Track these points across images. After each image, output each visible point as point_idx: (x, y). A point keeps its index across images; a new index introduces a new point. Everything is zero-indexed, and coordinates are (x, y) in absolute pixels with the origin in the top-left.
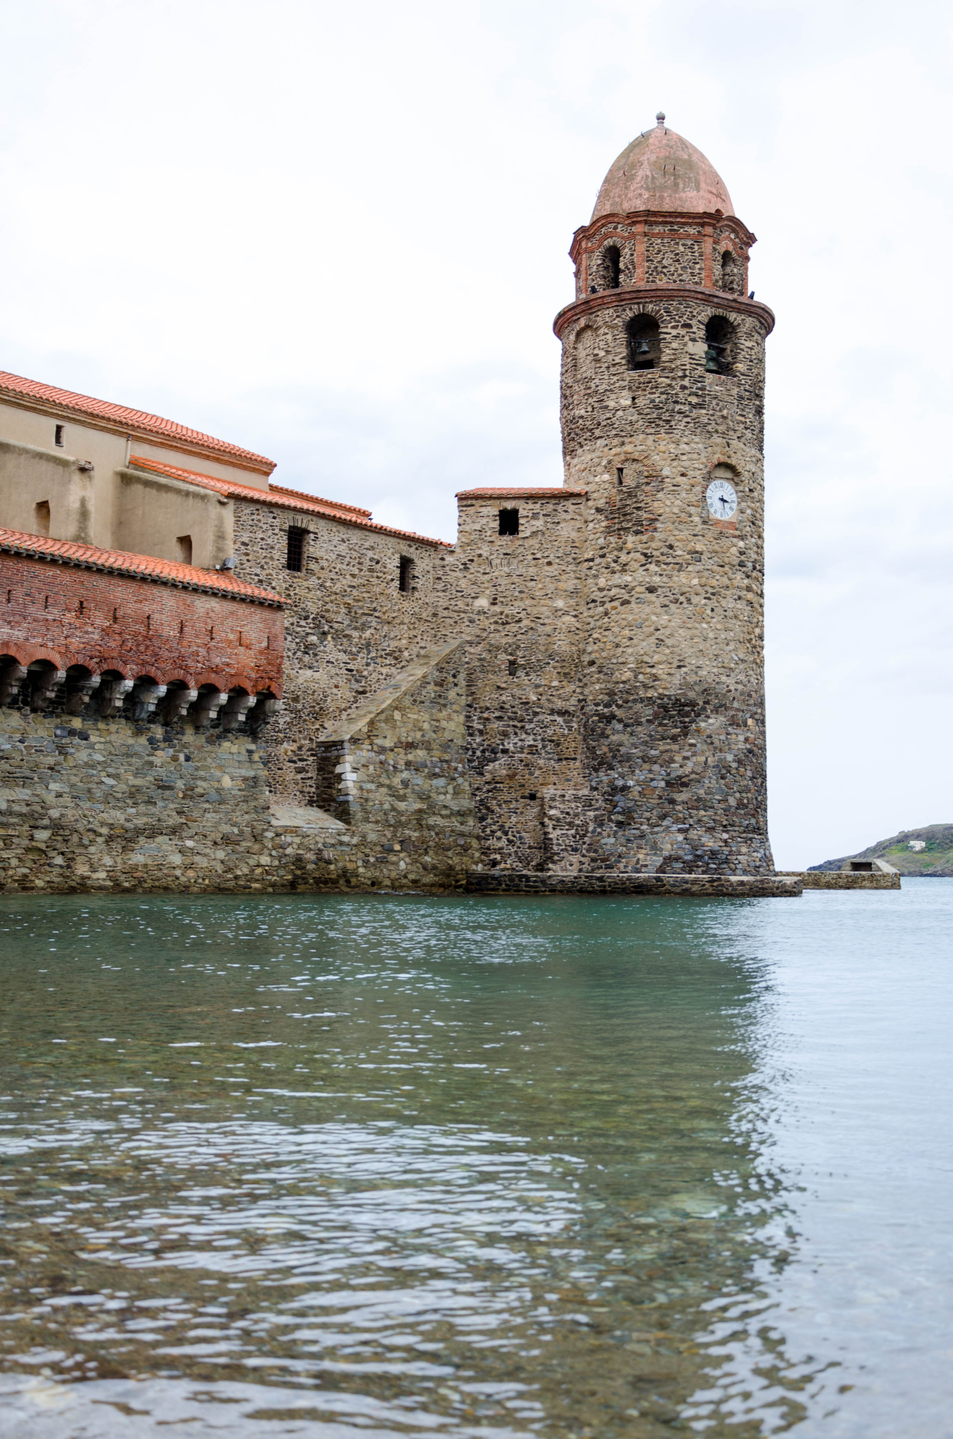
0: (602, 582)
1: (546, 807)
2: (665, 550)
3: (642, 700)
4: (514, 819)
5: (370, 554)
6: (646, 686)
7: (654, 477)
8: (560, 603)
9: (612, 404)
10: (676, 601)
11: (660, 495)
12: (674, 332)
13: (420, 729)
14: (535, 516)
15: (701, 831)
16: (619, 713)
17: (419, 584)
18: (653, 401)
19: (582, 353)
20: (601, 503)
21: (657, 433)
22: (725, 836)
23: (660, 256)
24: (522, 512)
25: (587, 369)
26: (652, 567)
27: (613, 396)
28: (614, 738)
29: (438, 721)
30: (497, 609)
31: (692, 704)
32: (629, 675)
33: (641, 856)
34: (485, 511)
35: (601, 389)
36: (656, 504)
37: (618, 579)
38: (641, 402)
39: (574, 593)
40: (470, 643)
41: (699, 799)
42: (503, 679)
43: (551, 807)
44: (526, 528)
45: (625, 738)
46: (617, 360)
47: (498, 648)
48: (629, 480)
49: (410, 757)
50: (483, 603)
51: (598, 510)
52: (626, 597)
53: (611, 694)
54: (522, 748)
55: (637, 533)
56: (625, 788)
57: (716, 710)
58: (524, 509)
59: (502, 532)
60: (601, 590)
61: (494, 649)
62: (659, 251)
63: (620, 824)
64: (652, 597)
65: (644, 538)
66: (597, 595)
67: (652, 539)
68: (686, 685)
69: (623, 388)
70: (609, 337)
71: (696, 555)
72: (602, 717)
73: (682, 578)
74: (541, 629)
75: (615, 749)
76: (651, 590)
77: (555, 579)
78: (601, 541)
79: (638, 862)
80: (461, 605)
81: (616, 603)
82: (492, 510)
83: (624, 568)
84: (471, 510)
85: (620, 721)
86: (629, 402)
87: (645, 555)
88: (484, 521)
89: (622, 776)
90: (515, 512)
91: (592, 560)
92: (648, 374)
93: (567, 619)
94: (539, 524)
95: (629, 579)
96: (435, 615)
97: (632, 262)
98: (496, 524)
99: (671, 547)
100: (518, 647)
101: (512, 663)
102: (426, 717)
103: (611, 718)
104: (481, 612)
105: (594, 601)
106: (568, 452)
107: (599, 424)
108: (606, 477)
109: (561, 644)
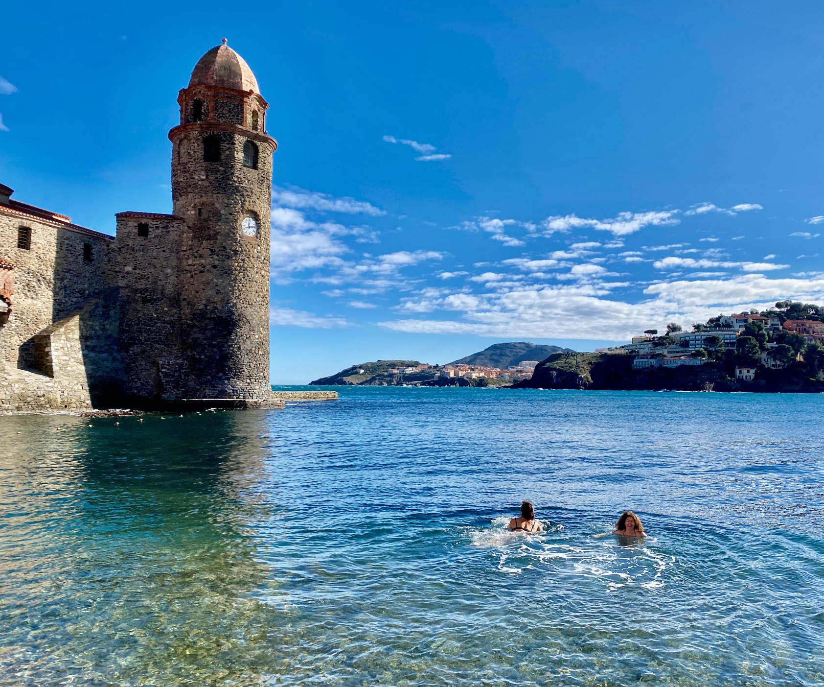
0: (190, 262)
1: (160, 368)
2: (222, 249)
3: (209, 318)
4: (144, 373)
5: (67, 242)
6: (211, 312)
7: (217, 214)
8: (169, 271)
9: (196, 177)
10: (226, 273)
11: (219, 223)
12: (228, 146)
13: (94, 330)
14: (157, 228)
16: (197, 324)
17: (95, 257)
18: (217, 178)
19: (182, 151)
20: (190, 225)
21: (219, 193)
23: (222, 108)
24: (150, 225)
25: (184, 159)
26: (215, 257)
27: (197, 173)
28: (195, 335)
29: (104, 325)
30: (137, 271)
32: (203, 306)
33: (207, 391)
34: (131, 223)
35: (192, 169)
36: (217, 227)
37: (198, 261)
38: (211, 178)
39: (176, 266)
40: (122, 288)
42: (139, 306)
43: (163, 368)
44: (152, 233)
45: (200, 336)
46: (200, 156)
47: (137, 290)
48: (205, 215)
49: (88, 343)
50: (129, 268)
51: (189, 227)
52: (202, 269)
53: (194, 314)
54: (149, 339)
55: (208, 239)
58: (152, 223)
59: (140, 234)
60: (189, 265)
61: (136, 291)
62: (221, 106)
64: (214, 270)
65: (211, 242)
66: (188, 268)
67: (215, 243)
69: (202, 170)
70: (196, 144)
71: (236, 252)
72: (189, 325)
73: (229, 263)
74: (158, 282)
75: (195, 340)
76: (215, 267)
77: (167, 259)
78: (190, 243)
79: (205, 393)
80: (117, 269)
81: (197, 272)
82: (134, 223)
83: (201, 256)
84: (124, 223)
85: (198, 327)
86: (204, 177)
87: (212, 251)
88: (130, 228)
89: (198, 353)
90: (146, 225)
91: (185, 251)
92: (216, 165)
93: (172, 278)
94: (159, 231)
95: (203, 261)
96: (103, 273)
97: (208, 110)
98: (136, 231)
99: (224, 247)
100: (147, 291)
101: (144, 298)
102: (98, 324)
103: (194, 326)
104: (128, 273)
105: (186, 270)
106: (175, 198)
107: (190, 186)
108: (193, 212)
109: (169, 290)
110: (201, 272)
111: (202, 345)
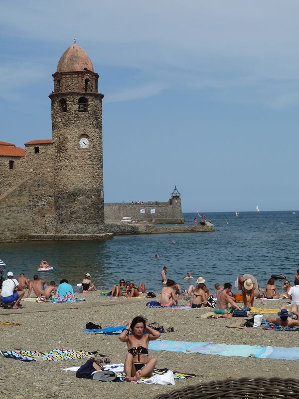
0: (57, 164)
3: (65, 193)
4: (40, 222)
6: (66, 190)
7: (66, 139)
8: (49, 170)
9: (57, 121)
10: (72, 169)
11: (67, 143)
12: (70, 103)
13: (14, 202)
15: (79, 224)
16: (60, 196)
17: (16, 166)
18: (65, 120)
20: (56, 145)
21: (67, 128)
22: (85, 225)
23: (68, 83)
24: (40, 148)
26: (66, 161)
27: (57, 119)
28: (60, 202)
29: (20, 200)
30: (35, 171)
31: (76, 194)
32: (62, 187)
33: (65, 230)
34: (31, 148)
35: (55, 117)
36: (67, 145)
37: (60, 164)
38: (63, 121)
39: (52, 167)
40: (29, 180)
41: (78, 216)
42: (36, 188)
44: (41, 151)
46: (58, 110)
48: (61, 140)
49: (11, 209)
50: (32, 170)
51: (56, 147)
52: (61, 168)
53: (59, 192)
54: (42, 205)
55: (63, 153)
56: (62, 214)
57: (82, 195)
60: (57, 166)
61: (34, 181)
63: (61, 223)
65: (64, 154)
67: (66, 154)
68: (74, 189)
69: (59, 117)
70: (56, 104)
71: (77, 158)
72: (57, 197)
73: (73, 163)
74: (44, 176)
75: (60, 205)
76: (66, 167)
77: (47, 164)
78: (56, 154)
79: (64, 232)
80: (27, 171)
81: (59, 170)
82: (33, 147)
83: (61, 161)
84: (28, 148)
85: (61, 198)
86: (60, 121)
87: (65, 158)
88: (31, 150)
89: (61, 211)
90: (38, 147)
91: (55, 159)
92: (64, 113)
93: (50, 173)
94: (43, 150)
95: (62, 164)
98: (34, 151)
99: (70, 156)
100: (40, 181)
101: (39, 184)
102: (16, 199)
104: (31, 172)
105: (55, 169)
107: (55, 126)
108: (57, 139)
109: (49, 180)
110: (61, 170)
111: (62, 207)
